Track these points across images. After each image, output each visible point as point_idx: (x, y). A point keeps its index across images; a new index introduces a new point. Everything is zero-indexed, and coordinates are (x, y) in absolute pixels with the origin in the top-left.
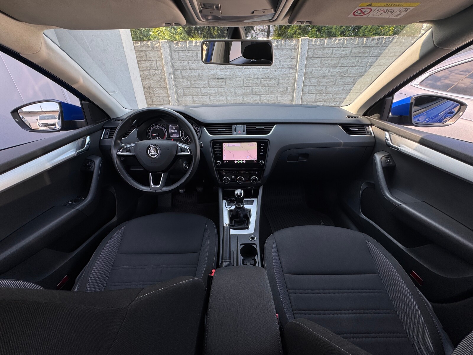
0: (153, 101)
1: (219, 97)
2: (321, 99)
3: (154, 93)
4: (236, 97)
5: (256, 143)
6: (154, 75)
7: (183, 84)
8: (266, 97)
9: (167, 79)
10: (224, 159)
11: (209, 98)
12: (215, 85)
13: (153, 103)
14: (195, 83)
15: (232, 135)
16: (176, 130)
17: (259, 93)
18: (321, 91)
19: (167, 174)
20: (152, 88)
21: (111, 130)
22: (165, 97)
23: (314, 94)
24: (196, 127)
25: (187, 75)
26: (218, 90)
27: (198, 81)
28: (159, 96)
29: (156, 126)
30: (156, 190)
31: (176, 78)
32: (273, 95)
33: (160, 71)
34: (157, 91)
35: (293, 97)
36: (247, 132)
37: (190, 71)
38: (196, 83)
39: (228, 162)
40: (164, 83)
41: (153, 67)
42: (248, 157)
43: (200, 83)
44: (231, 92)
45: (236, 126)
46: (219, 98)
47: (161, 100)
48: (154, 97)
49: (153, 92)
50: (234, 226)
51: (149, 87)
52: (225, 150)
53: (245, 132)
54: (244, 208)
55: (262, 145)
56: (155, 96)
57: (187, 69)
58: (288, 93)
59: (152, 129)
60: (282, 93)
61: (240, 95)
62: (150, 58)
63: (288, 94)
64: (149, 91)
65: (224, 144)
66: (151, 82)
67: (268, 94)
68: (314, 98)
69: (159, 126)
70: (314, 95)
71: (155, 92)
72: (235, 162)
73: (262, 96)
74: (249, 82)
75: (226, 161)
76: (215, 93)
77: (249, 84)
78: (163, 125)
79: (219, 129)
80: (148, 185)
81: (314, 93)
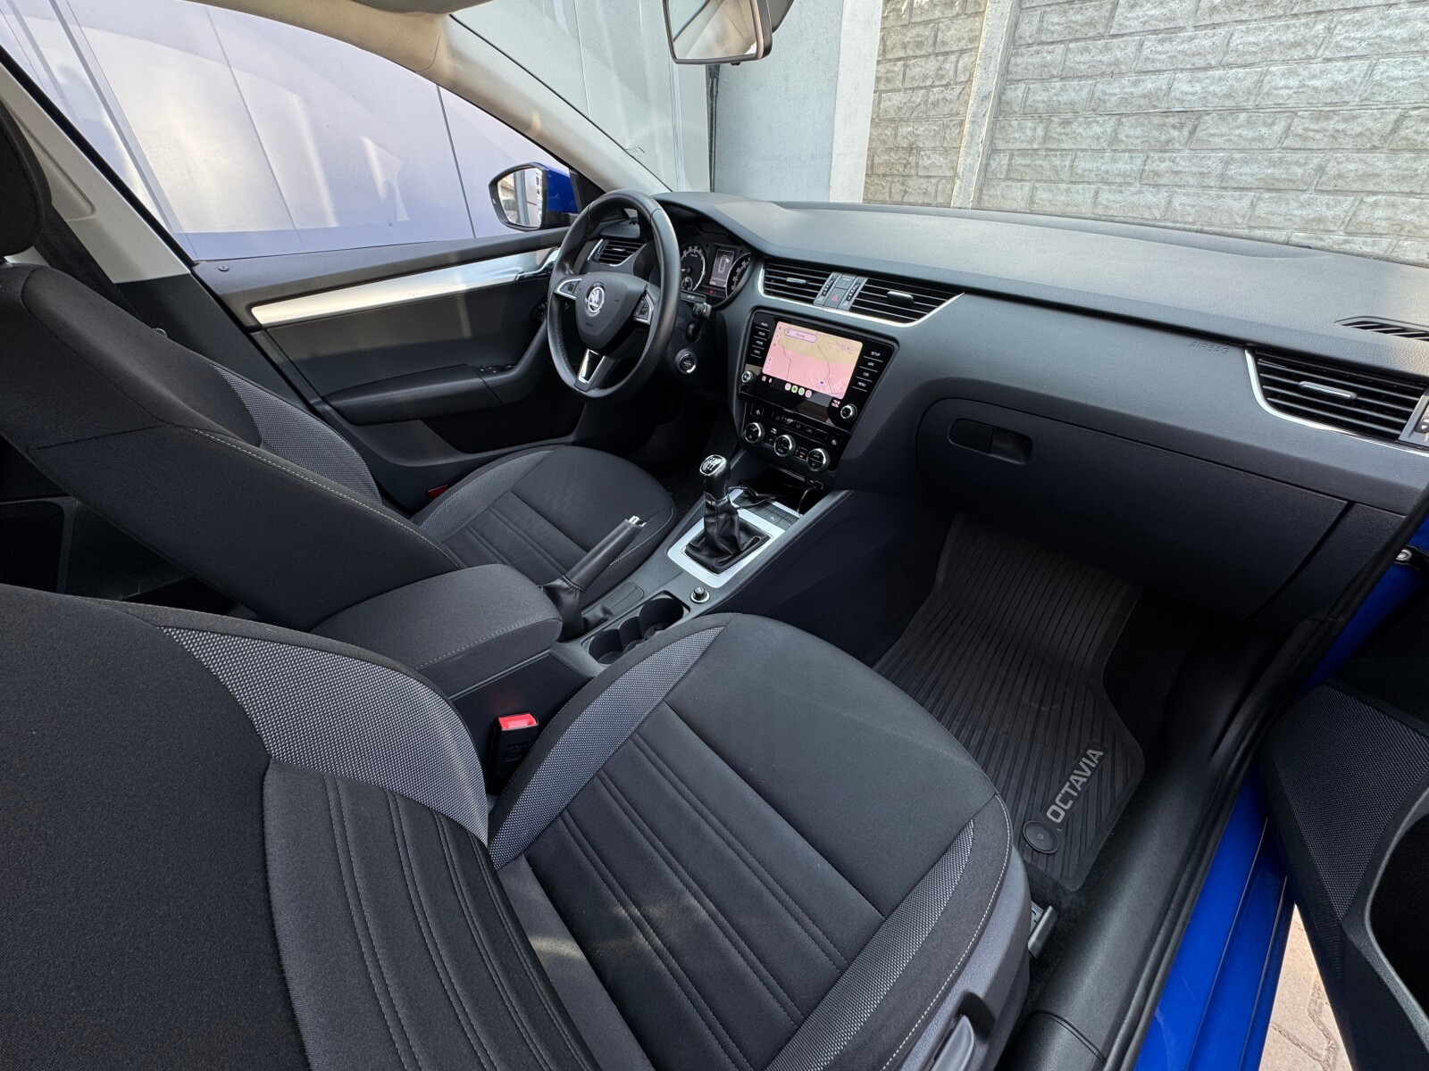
0: (906, 192)
4: (1219, 197)
5: (859, 345)
6: (935, 104)
7: (1017, 136)
8: (1393, 206)
9: (969, 117)
10: (765, 370)
11: (1097, 194)
12: (1138, 142)
14: (1063, 131)
15: (811, 302)
22: (944, 181)
25: (1044, 102)
26: (1144, 163)
27: (1075, 125)
30: (580, 390)
31: (1001, 109)
33: (958, 89)
34: (929, 158)
36: (855, 302)
37: (1059, 84)
38: (1068, 130)
39: (770, 381)
40: (958, 131)
41: (942, 77)
42: (822, 383)
43: (1081, 130)
44: (1202, 174)
45: (838, 276)
46: (1134, 199)
47: (931, 189)
48: (915, 178)
51: (910, 149)
52: (775, 345)
53: (851, 300)
55: (874, 357)
57: (1053, 76)
61: (1242, 189)
62: (944, 43)
64: (905, 159)
65: (780, 325)
66: (921, 129)
71: (921, 163)
72: (787, 387)
73: (1371, 199)
74: (1323, 124)
75: (768, 377)
76: (1125, 176)
77: (1318, 136)
79: (790, 280)
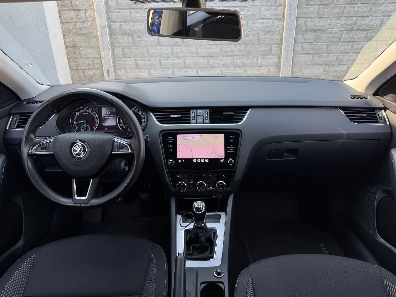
0: (78, 65)
1: (174, 59)
2: (320, 61)
4: (198, 59)
5: (223, 135)
6: (81, 29)
7: (122, 41)
8: (240, 59)
9: (99, 35)
10: (178, 157)
11: (160, 61)
12: (167, 43)
13: (79, 68)
14: (139, 39)
15: (189, 123)
16: (111, 116)
17: (231, 54)
18: (320, 51)
19: (97, 180)
20: (78, 46)
22: (96, 59)
23: (310, 54)
24: (140, 112)
25: (128, 29)
26: (172, 50)
27: (143, 38)
28: (87, 58)
29: (84, 110)
30: (81, 204)
31: (112, 32)
32: (251, 57)
33: (89, 24)
34: (85, 50)
35: (280, 58)
36: (210, 119)
37: (132, 23)
38: (141, 39)
39: (184, 161)
40: (95, 40)
41: (80, 19)
42: (212, 154)
43: (146, 39)
44: (191, 52)
45: (195, 111)
46: (173, 61)
47: (91, 63)
48: (81, 59)
49: (80, 52)
50: (192, 254)
51: (74, 46)
52: (179, 145)
53: (207, 119)
54: (206, 228)
55: (232, 138)
56: (81, 57)
57: (128, 21)
58: (272, 54)
59: (78, 113)
60: (264, 53)
61: (203, 57)
62: (76, 6)
63: (273, 55)
64: (73, 51)
65: (178, 136)
66: (77, 39)
67: (243, 55)
68: (311, 60)
69: (88, 109)
70: (311, 56)
71: (81, 53)
72: (195, 161)
73: (235, 57)
75: (182, 159)
76: (167, 55)
78: (94, 109)
79: (171, 116)
80: (70, 195)
81: (310, 53)
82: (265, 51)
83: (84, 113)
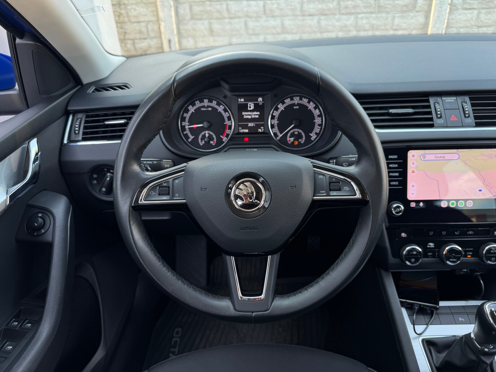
0: (125, 33)
2: (489, 19)
3: (128, 16)
8: (367, 18)
10: (411, 195)
11: (246, 23)
13: (127, 37)
15: (432, 126)
16: (255, 113)
17: (353, 11)
18: (490, 4)
20: (124, 4)
21: (87, 117)
22: (151, 24)
23: (474, 9)
24: (311, 103)
28: (139, 22)
29: (203, 102)
30: (253, 312)
32: (384, 15)
34: (135, 10)
35: (427, 17)
36: (476, 118)
39: (421, 204)
42: (480, 190)
44: (292, 9)
45: (439, 99)
46: (266, 24)
47: (144, 29)
49: (127, 13)
52: (413, 172)
53: (469, 116)
56: (130, 21)
58: (417, 9)
59: (192, 109)
60: (404, 8)
61: (312, 15)
63: (417, 12)
65: (411, 153)
67: (372, 13)
68: (474, 19)
69: (211, 101)
70: (476, 12)
71: (130, 14)
72: (444, 205)
73: (360, 16)
75: (418, 202)
76: (257, 13)
78: (223, 99)
79: (392, 111)
81: (475, 7)
82: (406, 6)
83: (204, 109)
